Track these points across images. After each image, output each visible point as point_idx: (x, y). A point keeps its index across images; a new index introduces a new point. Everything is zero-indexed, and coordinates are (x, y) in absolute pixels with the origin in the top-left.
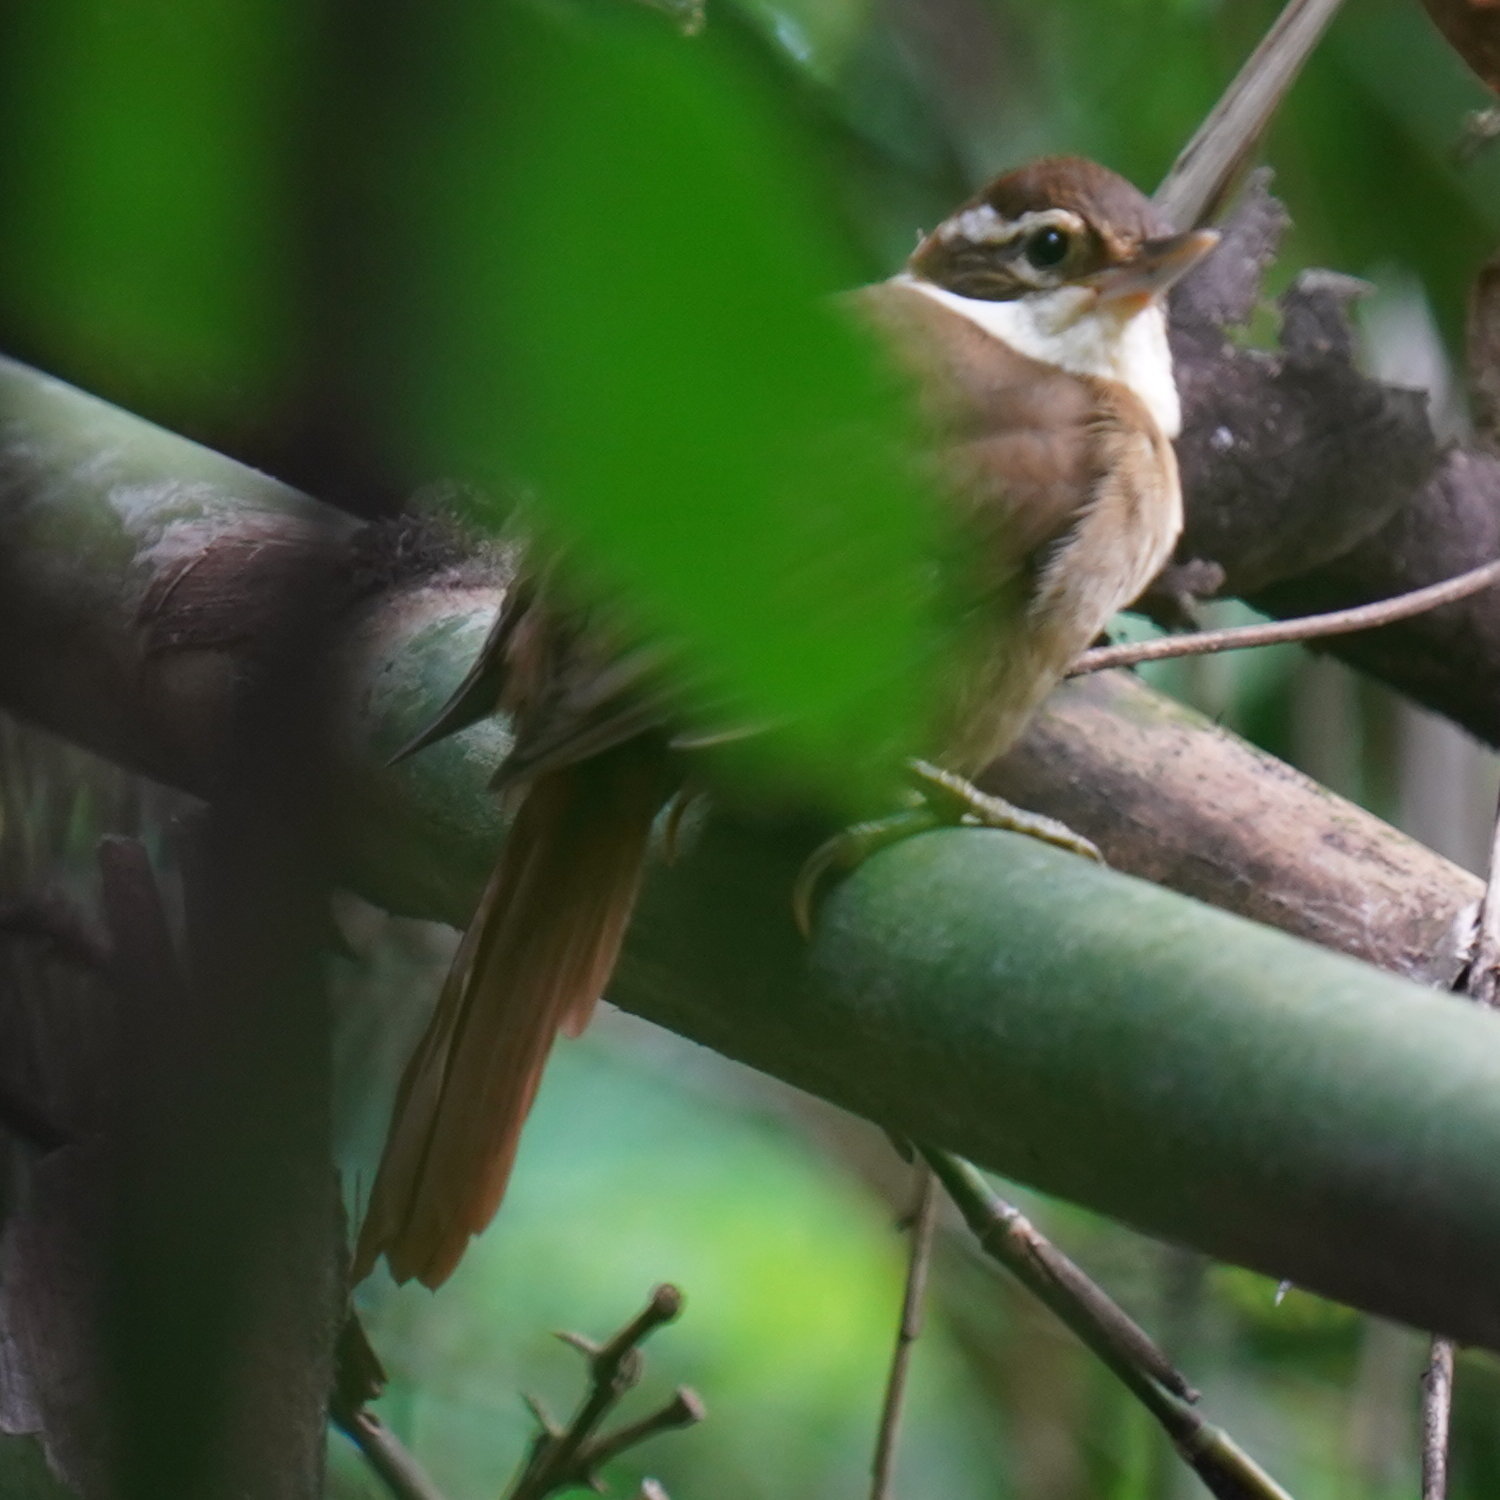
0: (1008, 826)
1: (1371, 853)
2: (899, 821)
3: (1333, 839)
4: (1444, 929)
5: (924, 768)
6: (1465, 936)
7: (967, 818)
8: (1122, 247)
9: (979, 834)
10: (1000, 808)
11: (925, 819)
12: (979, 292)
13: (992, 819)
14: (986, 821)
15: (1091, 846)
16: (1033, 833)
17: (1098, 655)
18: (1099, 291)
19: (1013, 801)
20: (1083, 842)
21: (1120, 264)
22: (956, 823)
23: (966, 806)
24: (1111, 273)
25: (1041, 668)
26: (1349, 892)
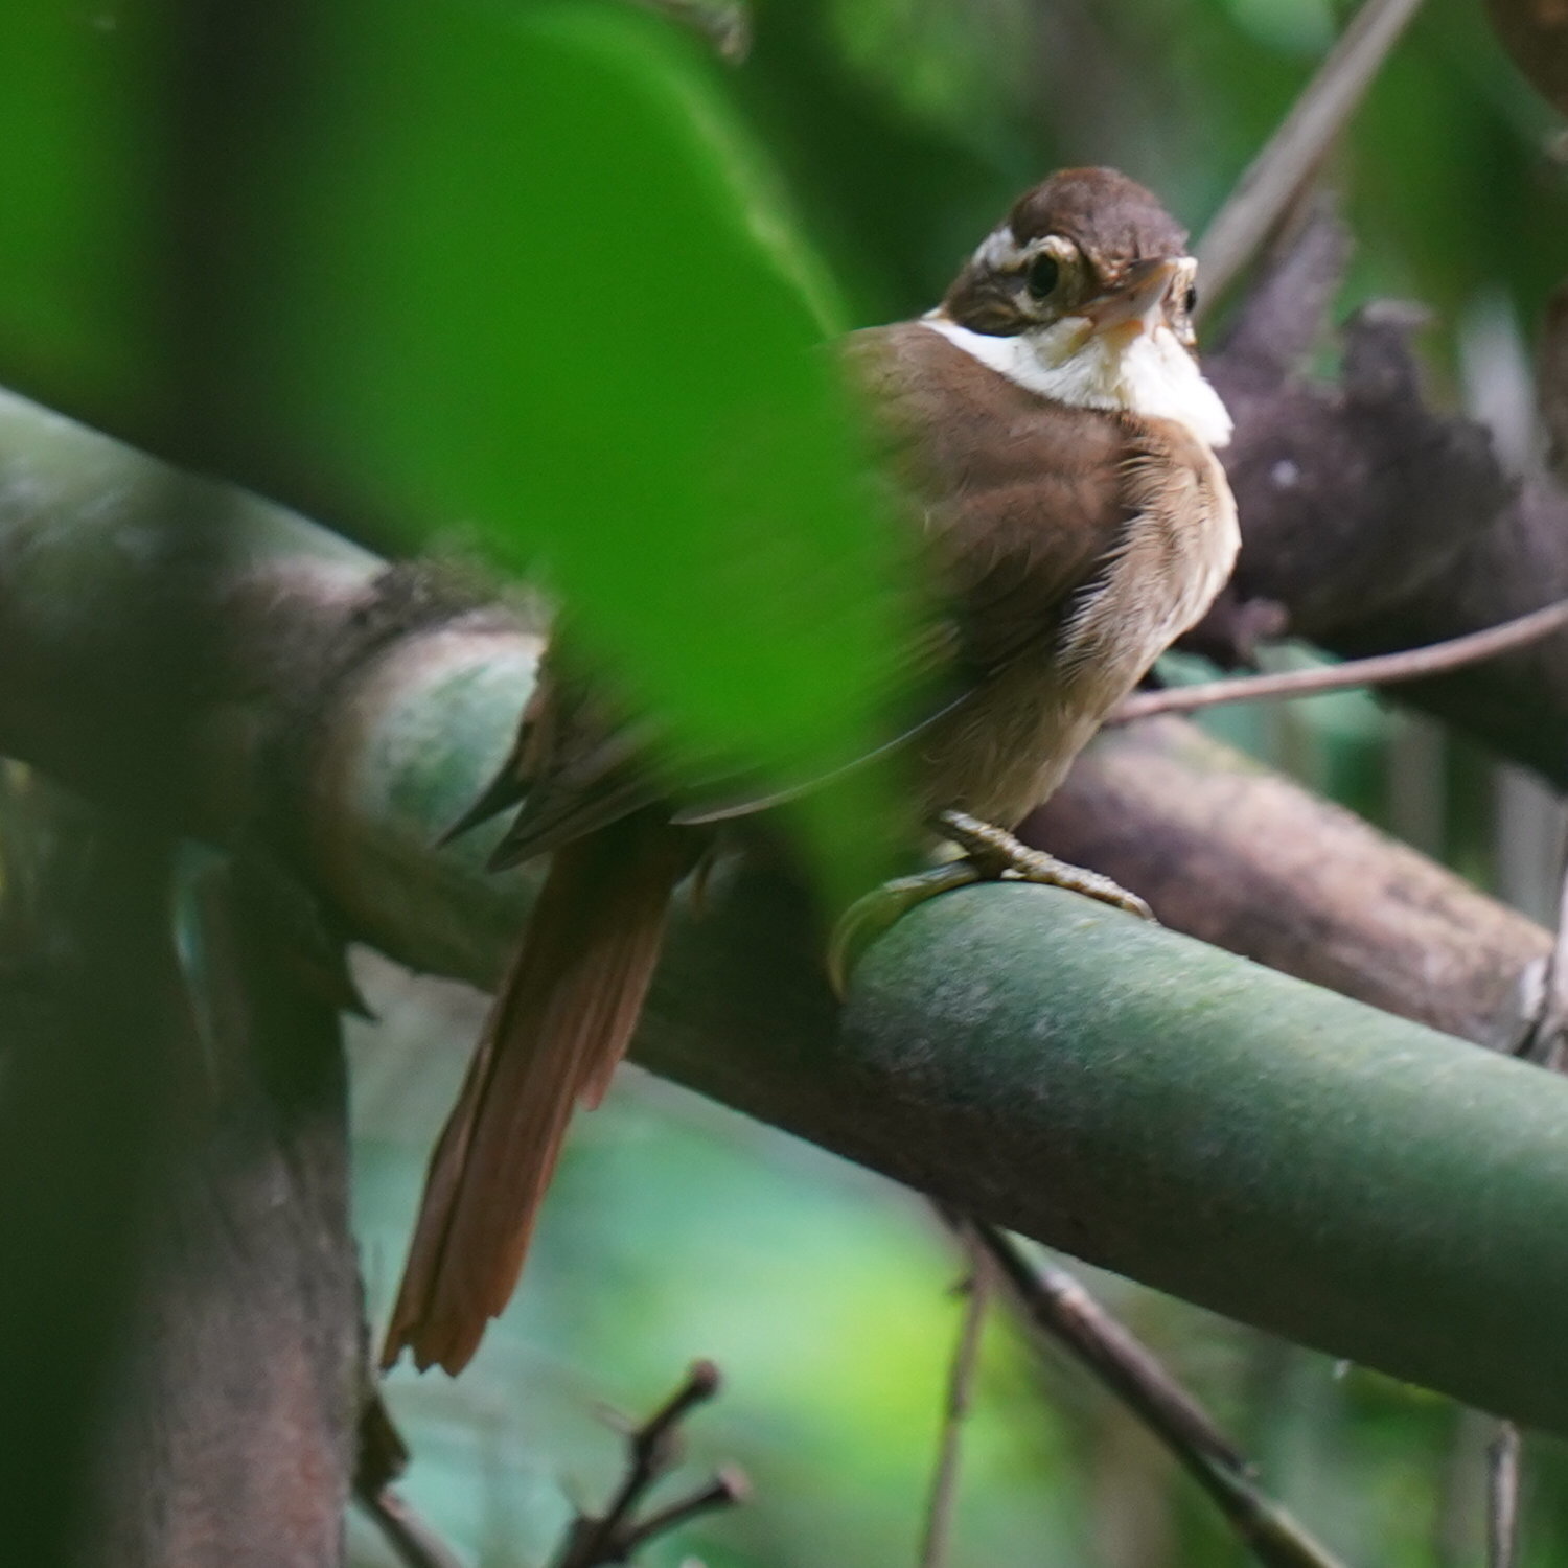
0: (1051, 881)
1: (1436, 906)
2: (938, 875)
3: (1398, 892)
4: (1511, 987)
5: (963, 821)
6: (1533, 993)
7: (1009, 873)
8: (1111, 272)
9: (1020, 889)
10: (1043, 861)
11: (965, 874)
12: (990, 326)
13: (1034, 875)
14: (1028, 877)
15: (1138, 901)
16: (1076, 888)
17: (1149, 701)
18: (1094, 319)
19: (1059, 856)
20: (1129, 897)
21: (1111, 290)
22: (997, 878)
23: (1007, 861)
24: (1103, 300)
25: (1077, 715)
26: (1412, 950)
